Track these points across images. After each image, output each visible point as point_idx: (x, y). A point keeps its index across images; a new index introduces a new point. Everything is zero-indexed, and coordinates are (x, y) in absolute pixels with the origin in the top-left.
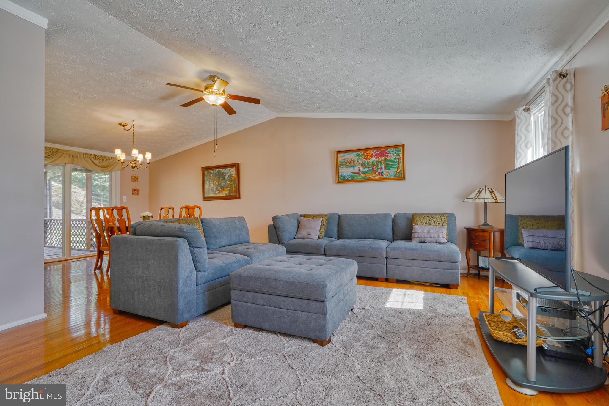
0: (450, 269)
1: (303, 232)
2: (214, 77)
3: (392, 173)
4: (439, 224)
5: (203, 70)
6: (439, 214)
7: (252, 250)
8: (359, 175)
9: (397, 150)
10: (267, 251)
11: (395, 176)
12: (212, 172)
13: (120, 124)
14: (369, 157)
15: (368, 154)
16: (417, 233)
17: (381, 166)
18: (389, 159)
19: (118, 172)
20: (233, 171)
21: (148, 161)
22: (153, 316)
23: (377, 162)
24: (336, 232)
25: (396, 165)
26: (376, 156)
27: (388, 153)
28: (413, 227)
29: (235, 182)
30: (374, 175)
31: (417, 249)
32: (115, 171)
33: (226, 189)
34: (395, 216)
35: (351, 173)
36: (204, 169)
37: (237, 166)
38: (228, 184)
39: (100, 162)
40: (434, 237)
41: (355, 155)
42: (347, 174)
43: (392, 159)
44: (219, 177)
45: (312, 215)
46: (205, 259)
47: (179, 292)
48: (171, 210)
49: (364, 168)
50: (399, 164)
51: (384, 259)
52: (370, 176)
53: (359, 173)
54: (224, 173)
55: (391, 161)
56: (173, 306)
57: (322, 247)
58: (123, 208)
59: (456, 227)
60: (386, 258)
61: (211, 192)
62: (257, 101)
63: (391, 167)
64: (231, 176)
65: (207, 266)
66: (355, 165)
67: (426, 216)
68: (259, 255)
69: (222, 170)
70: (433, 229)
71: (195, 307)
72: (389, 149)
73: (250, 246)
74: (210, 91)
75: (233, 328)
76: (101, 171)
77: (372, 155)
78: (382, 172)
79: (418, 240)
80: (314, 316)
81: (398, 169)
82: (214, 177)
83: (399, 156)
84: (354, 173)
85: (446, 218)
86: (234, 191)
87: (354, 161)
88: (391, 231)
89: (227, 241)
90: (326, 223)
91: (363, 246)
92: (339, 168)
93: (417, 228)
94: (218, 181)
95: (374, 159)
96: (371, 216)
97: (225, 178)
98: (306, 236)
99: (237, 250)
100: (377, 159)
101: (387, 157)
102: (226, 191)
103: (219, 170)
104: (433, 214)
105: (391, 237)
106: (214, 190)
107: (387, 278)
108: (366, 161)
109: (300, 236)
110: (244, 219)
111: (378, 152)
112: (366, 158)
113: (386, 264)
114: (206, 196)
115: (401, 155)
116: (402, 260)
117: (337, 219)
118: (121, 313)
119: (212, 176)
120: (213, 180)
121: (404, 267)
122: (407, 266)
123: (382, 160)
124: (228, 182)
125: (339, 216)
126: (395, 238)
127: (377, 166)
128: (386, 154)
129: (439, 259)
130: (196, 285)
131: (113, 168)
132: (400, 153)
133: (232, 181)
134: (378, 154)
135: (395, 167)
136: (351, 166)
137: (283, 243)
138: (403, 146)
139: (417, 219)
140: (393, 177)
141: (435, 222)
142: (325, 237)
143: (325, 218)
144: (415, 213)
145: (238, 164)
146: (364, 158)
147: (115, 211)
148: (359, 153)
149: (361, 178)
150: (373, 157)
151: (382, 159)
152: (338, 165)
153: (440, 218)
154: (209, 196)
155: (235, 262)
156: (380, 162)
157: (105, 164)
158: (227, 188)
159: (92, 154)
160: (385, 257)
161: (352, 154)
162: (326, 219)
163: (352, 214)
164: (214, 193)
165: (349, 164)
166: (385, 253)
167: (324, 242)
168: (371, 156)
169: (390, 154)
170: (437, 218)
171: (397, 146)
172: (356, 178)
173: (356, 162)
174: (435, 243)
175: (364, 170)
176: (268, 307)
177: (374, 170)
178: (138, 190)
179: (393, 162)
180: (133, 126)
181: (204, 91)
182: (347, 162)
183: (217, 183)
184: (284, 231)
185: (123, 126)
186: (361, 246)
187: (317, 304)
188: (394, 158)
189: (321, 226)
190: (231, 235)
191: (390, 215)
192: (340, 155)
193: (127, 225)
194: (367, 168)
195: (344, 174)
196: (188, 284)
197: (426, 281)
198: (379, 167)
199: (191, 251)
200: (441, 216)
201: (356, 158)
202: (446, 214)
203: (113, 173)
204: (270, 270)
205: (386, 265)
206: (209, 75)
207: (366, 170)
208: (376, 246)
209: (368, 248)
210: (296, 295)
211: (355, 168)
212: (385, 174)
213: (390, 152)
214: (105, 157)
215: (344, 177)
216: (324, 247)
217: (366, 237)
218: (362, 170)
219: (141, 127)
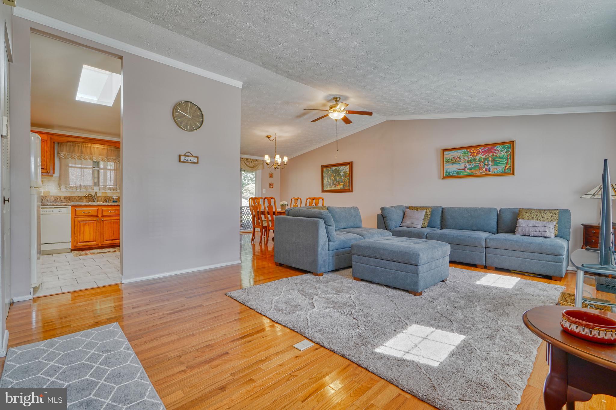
0: (553, 262)
1: (408, 221)
2: (337, 98)
3: (500, 169)
4: (548, 219)
5: (329, 95)
6: (549, 209)
7: (365, 232)
8: (465, 171)
9: (506, 146)
10: (377, 234)
11: (504, 171)
12: (330, 169)
13: (267, 137)
14: (475, 154)
15: (475, 151)
16: (521, 227)
17: (488, 162)
18: (497, 155)
19: (261, 171)
20: (347, 168)
21: (285, 163)
22: (302, 267)
23: (484, 159)
24: (439, 223)
25: (505, 161)
26: (483, 153)
27: (496, 150)
28: (518, 221)
29: (349, 178)
30: (481, 171)
31: (517, 241)
32: (259, 170)
33: (341, 184)
34: (500, 210)
35: (457, 169)
36: (323, 167)
37: (350, 164)
38: (343, 180)
39: (250, 164)
40: (540, 231)
41: (461, 152)
42: (452, 171)
43: (501, 155)
44: (336, 174)
45: (417, 207)
46: (334, 234)
47: (319, 253)
48: (299, 200)
49: (470, 164)
50: (508, 160)
51: (482, 248)
52: (477, 172)
53: (464, 169)
54: (340, 170)
55: (500, 157)
56: (315, 261)
57: (424, 234)
58: (272, 198)
59: (570, 223)
60: (486, 247)
61: (328, 186)
62: (370, 114)
63: (499, 163)
64: (345, 172)
65: (335, 239)
66: (461, 162)
67: (534, 211)
68: (370, 236)
69: (338, 168)
70: (539, 224)
71: (328, 265)
72: (498, 146)
73: (363, 230)
74: (334, 109)
75: (353, 281)
76: (251, 170)
77: (479, 151)
78: (490, 168)
79: (522, 233)
80: (410, 275)
81: (507, 164)
82: (331, 173)
83: (508, 152)
84: (460, 169)
85: (557, 213)
86: (347, 185)
87: (460, 158)
88: (496, 224)
89: (345, 224)
90: (430, 214)
91: (463, 236)
92: (445, 165)
93: (521, 222)
94: (335, 177)
95: (481, 155)
96: (475, 210)
97: (340, 174)
98: (410, 225)
99: (353, 231)
100: (484, 156)
101: (494, 154)
102: (341, 185)
103: (335, 167)
104: (542, 210)
105: (495, 230)
106: (331, 184)
107: (485, 266)
108: (473, 158)
109: (404, 224)
110: (358, 208)
111: (486, 149)
112: (473, 155)
113: (485, 252)
114: (324, 189)
115: (510, 150)
116: (501, 250)
117: (440, 212)
118: (281, 265)
119: (329, 172)
120: (330, 176)
121: (504, 256)
122: (506, 256)
123: (489, 157)
124: (342, 178)
125: (443, 209)
126: (499, 231)
127: (484, 162)
128: (494, 151)
129: (541, 251)
130: (329, 251)
131: (257, 168)
132: (510, 149)
133: (346, 177)
134: (485, 151)
135: (504, 163)
136: (457, 163)
137: (389, 230)
138: (513, 142)
139: (524, 213)
140: (501, 173)
141: (543, 217)
142: (428, 227)
143: (428, 211)
144: (522, 208)
145: (352, 162)
146: (471, 155)
147: (266, 200)
148: (465, 150)
149: (467, 174)
150: (479, 154)
151: (490, 155)
152: (443, 162)
153: (549, 213)
154: (327, 189)
155: (353, 239)
156: (487, 158)
157: (252, 165)
158: (342, 182)
159: (245, 158)
160: (484, 246)
161: (458, 152)
162: (430, 211)
163: (456, 208)
164: (331, 187)
165: (454, 161)
166: (485, 242)
167: (427, 230)
168: (478, 153)
169: (498, 150)
170: (545, 214)
171: (507, 143)
172: (461, 174)
173: (462, 159)
174: (540, 237)
175: (470, 167)
176: (378, 267)
177: (481, 166)
178: (273, 184)
179: (502, 158)
180: (276, 138)
181: (330, 110)
182: (453, 159)
183: (334, 179)
184: (390, 220)
185: (269, 138)
186: (461, 236)
187: (413, 267)
188: (503, 154)
189: (425, 217)
190: (348, 220)
191: (495, 209)
192: (445, 153)
193: (274, 210)
194: (473, 164)
195: (449, 170)
196: (324, 249)
197: (526, 271)
198: (486, 163)
199: (326, 227)
200: (551, 211)
201: (461, 155)
202: (557, 209)
203: (257, 172)
204: (379, 243)
205: (485, 254)
206: (333, 97)
207: (472, 166)
208: (476, 236)
209: (467, 237)
210: (398, 260)
211: (461, 165)
212: (493, 170)
213: (498, 149)
214: (253, 160)
215: (449, 173)
216: (426, 234)
217: (469, 229)
218: (468, 166)
219: (280, 137)
